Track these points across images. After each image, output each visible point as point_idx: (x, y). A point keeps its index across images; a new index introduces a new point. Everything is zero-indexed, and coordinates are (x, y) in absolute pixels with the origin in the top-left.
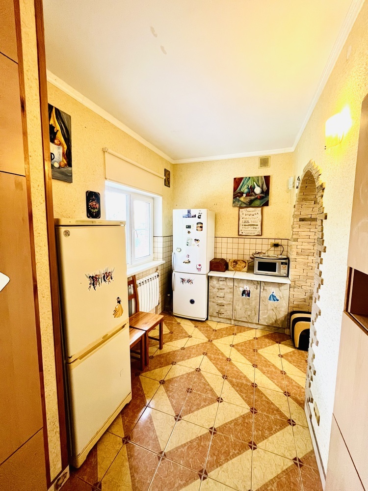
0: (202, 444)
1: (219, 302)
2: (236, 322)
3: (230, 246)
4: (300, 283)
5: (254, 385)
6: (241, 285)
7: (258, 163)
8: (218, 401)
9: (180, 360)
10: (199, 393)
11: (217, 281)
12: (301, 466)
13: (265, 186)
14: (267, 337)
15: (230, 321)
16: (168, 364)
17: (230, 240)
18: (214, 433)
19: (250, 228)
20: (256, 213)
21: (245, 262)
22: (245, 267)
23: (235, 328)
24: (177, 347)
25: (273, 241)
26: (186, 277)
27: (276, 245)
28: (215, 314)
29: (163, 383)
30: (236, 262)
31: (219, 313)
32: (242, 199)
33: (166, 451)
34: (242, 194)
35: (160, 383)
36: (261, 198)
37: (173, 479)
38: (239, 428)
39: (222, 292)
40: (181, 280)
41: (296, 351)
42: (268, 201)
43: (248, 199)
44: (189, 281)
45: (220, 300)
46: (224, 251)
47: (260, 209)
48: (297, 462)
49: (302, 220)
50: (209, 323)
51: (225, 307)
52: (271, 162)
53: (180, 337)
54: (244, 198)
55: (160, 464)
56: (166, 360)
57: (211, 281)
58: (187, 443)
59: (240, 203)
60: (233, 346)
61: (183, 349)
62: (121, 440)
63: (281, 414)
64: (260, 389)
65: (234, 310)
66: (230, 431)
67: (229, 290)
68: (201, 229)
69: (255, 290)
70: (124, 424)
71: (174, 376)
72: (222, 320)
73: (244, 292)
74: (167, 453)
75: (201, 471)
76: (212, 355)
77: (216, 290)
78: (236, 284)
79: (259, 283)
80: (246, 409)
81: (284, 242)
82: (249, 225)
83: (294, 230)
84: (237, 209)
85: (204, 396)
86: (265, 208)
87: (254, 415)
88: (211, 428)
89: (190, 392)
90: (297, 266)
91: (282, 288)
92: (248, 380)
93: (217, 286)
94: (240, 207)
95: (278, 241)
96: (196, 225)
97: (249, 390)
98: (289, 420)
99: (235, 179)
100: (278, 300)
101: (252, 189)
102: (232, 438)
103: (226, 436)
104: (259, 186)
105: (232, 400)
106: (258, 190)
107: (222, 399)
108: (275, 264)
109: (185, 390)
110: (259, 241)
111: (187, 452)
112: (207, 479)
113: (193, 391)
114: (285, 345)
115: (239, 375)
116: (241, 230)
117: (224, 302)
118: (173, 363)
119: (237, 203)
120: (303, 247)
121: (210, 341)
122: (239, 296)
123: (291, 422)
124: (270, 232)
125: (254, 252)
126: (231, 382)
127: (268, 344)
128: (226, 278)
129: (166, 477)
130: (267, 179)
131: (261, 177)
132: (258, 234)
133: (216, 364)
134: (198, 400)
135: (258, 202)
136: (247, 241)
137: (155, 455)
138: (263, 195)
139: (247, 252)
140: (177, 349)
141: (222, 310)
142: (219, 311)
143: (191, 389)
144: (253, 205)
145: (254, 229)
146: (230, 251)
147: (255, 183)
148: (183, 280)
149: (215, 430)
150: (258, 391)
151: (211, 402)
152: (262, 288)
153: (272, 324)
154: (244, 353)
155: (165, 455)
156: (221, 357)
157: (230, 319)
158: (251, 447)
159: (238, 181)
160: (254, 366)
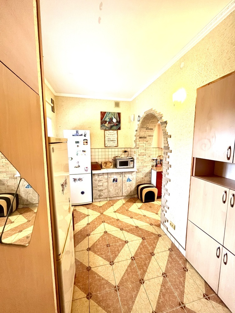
0: (132, 268)
1: (100, 189)
2: (110, 198)
3: (100, 153)
4: (140, 170)
5: (137, 227)
6: (112, 176)
7: (114, 104)
8: (126, 243)
9: (91, 232)
10: (114, 244)
11: (98, 176)
12: (172, 250)
13: (118, 119)
14: (128, 201)
15: (106, 199)
16: (85, 237)
17: (100, 150)
18: (134, 259)
19: (111, 143)
20: (114, 133)
21: (111, 163)
22: (112, 165)
23: (111, 202)
24: (84, 225)
25: (123, 150)
26: (77, 177)
27: (125, 151)
28: (97, 197)
29: (90, 250)
30: (106, 163)
31: (100, 196)
32: (106, 125)
33: (117, 284)
34: (106, 122)
35: (88, 250)
36: (117, 125)
37: (130, 295)
38: (143, 250)
39: (101, 183)
40: (73, 180)
41: (144, 204)
42: (120, 127)
43: (110, 125)
44: (79, 179)
45: (100, 188)
46: (97, 157)
47: (116, 131)
48: (170, 250)
49: (140, 138)
50: (94, 203)
51: (104, 191)
52: (121, 105)
53: (82, 217)
54: (107, 125)
55: (119, 293)
56: (82, 235)
57: (94, 177)
58: (125, 272)
59: (105, 127)
60: (116, 212)
61: (88, 224)
62: (86, 299)
63: (155, 234)
64: (140, 227)
65: (109, 191)
66: (140, 253)
67: (105, 181)
68: (86, 143)
69: (120, 177)
70: (80, 289)
71: (94, 242)
72: (102, 200)
73: (114, 180)
74: (118, 285)
75: (140, 280)
76: (108, 221)
77: (97, 182)
78: (109, 176)
79: (122, 173)
80: (140, 240)
81: (129, 150)
82: (111, 141)
83: (137, 143)
84: (103, 131)
85: (118, 244)
86: (119, 131)
87: (145, 241)
88: (132, 258)
89: (109, 246)
90: (139, 161)
91: (133, 174)
92: (133, 226)
93: (98, 179)
94: (105, 130)
95: (126, 149)
96: (83, 141)
97: (136, 230)
98: (158, 235)
99: (101, 112)
100: (131, 181)
101: (111, 119)
102: (143, 256)
103: (140, 257)
104: (115, 118)
105: (132, 239)
106: (114, 120)
107: (127, 241)
108: (127, 162)
109: (105, 246)
110: (116, 150)
111: (128, 276)
112: (145, 282)
113: (111, 245)
114: (138, 202)
115: (128, 226)
116: (107, 144)
117: (103, 188)
118: (88, 235)
119: (103, 127)
120: (141, 152)
121: (102, 214)
122: (111, 182)
123: (159, 236)
124: (122, 144)
125: (114, 156)
126: (126, 230)
127: (131, 205)
128: (103, 173)
129: (126, 297)
130: (119, 114)
131: (116, 113)
132: (116, 146)
133: (113, 225)
134: (116, 248)
135: (115, 127)
136: (110, 150)
137: (113, 291)
138: (117, 123)
139: (110, 156)
140: (85, 226)
141: (102, 193)
142: (100, 195)
143: (109, 244)
144: (112, 129)
145: (114, 143)
146: (100, 157)
147: (113, 116)
148: (75, 180)
149: (133, 257)
150: (140, 229)
151: (123, 245)
152: (123, 175)
153: (129, 194)
154: (123, 213)
155: (118, 287)
156: (113, 220)
157: (107, 198)
158: (152, 255)
159: (103, 114)
160: (131, 218)
